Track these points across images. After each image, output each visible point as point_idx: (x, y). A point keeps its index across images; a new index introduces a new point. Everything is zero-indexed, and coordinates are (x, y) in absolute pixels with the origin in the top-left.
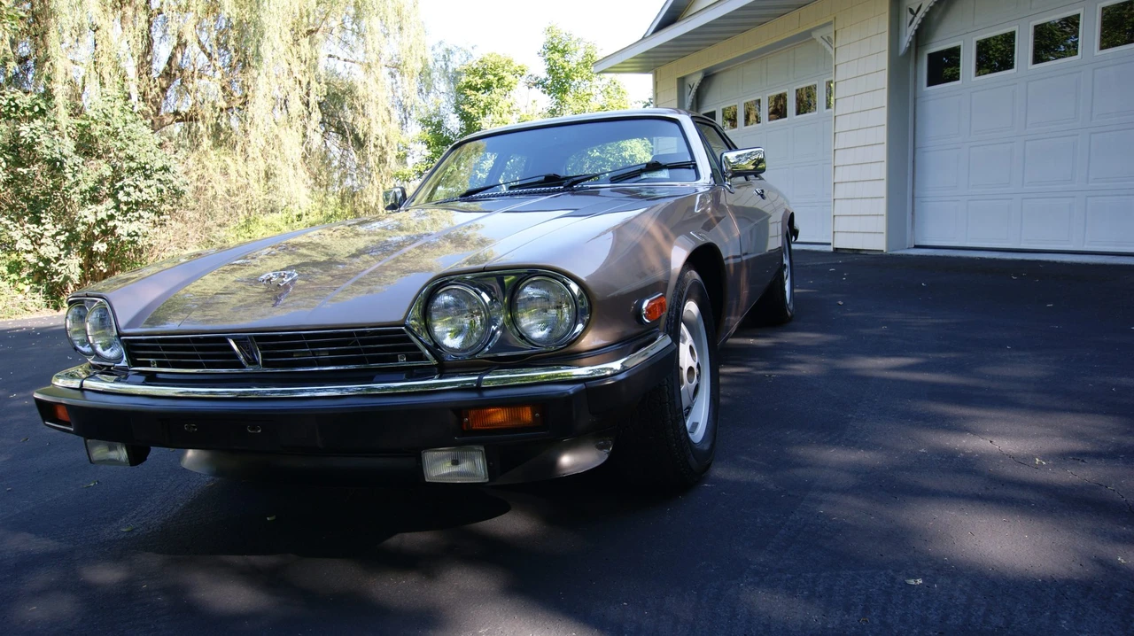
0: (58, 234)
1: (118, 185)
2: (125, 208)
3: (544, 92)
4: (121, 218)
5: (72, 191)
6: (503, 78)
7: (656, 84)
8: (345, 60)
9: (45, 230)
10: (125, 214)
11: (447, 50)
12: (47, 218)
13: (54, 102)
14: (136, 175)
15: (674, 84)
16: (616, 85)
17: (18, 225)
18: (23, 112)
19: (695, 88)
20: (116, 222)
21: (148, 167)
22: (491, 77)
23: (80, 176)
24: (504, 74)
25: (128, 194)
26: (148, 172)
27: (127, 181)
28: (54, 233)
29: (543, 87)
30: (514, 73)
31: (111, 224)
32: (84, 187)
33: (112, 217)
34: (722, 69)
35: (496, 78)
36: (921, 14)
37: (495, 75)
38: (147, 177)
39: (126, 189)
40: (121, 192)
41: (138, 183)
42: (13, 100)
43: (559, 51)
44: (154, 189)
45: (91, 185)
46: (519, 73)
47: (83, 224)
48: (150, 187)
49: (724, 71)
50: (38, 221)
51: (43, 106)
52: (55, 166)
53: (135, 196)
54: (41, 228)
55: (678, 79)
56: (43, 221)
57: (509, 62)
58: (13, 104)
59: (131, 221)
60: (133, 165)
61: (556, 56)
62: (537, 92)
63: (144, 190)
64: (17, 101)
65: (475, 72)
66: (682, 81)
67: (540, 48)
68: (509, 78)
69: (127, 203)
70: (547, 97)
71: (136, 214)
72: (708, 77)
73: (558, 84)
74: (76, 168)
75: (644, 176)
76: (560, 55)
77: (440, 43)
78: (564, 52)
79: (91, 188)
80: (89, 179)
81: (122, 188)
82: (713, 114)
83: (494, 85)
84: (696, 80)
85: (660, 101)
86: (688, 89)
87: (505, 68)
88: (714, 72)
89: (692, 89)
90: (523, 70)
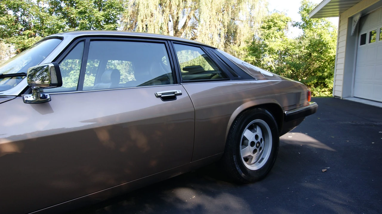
3: (300, 28)
6: (276, 23)
7: (340, 21)
15: (346, 21)
19: (357, 22)
22: (271, 23)
24: (277, 21)
29: (300, 26)
35: (273, 23)
46: (286, 20)
49: (373, 12)
55: (349, 18)
57: (279, 17)
61: (304, 12)
65: (265, 22)
66: (351, 19)
68: (279, 23)
70: (301, 30)
76: (306, 12)
78: (308, 11)
82: (365, 35)
83: (272, 26)
84: (357, 18)
85: (341, 30)
86: (353, 23)
87: (278, 19)
88: (368, 13)
89: (355, 22)
90: (288, 20)
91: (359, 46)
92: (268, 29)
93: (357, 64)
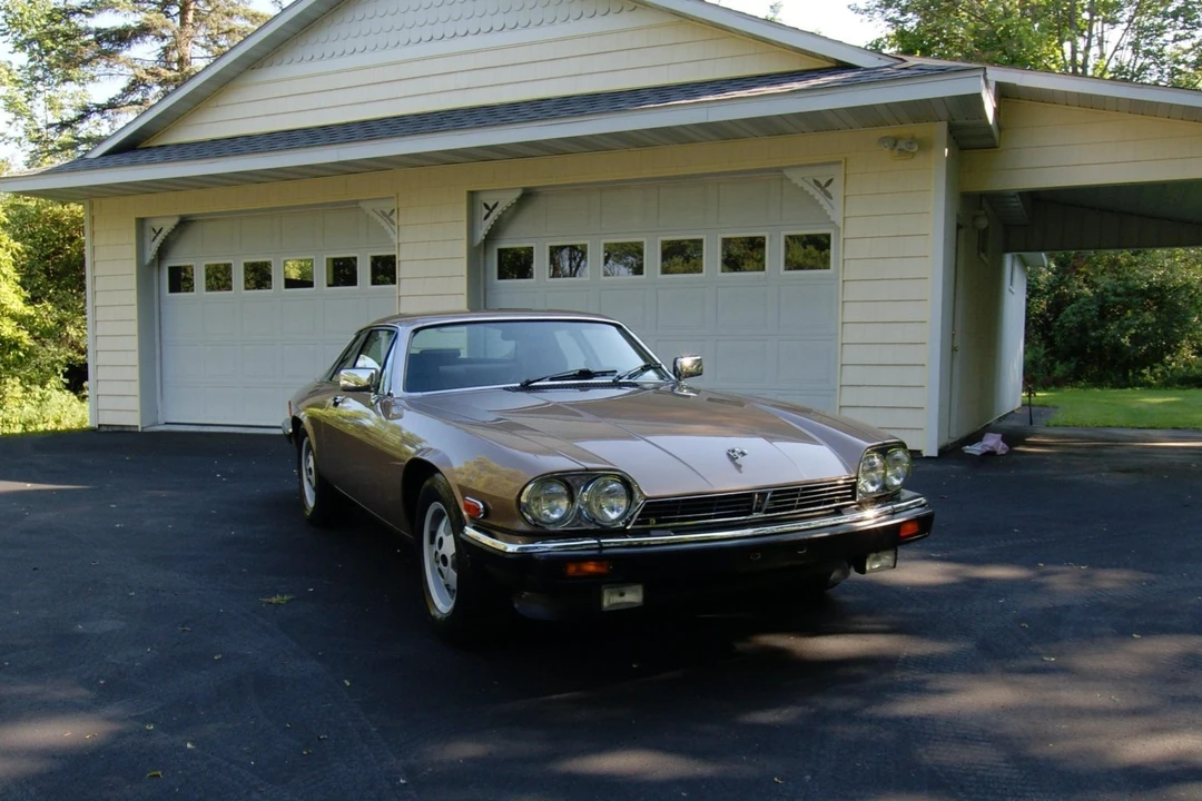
15: (131, 225)
19: (163, 234)
36: (497, 211)
72: (184, 223)
84: (168, 224)
85: (100, 242)
86: (149, 234)
89: (157, 233)
91: (167, 294)
93: (165, 339)
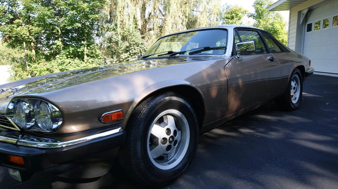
0: (117, 61)
1: (130, 48)
2: (132, 55)
3: (254, 19)
4: (131, 57)
5: (120, 50)
6: (238, 14)
7: (290, 14)
8: (196, 11)
9: (114, 60)
10: (132, 56)
11: (228, 6)
12: (115, 57)
13: (117, 27)
14: (135, 46)
15: (297, 14)
16: (278, 15)
17: (108, 58)
18: (110, 29)
19: (305, 14)
20: (129, 58)
21: (138, 43)
22: (233, 14)
23: (122, 46)
24: (238, 13)
25: (132, 51)
26: (138, 45)
27: (132, 47)
28: (116, 61)
29: (254, 17)
30: (242, 13)
31: (128, 59)
32: (122, 49)
33: (128, 57)
34: (316, 7)
35: (235, 15)
37: (235, 14)
38: (138, 46)
39: (132, 49)
40: (131, 50)
41: (135, 48)
42: (108, 26)
43: (259, 4)
44: (139, 50)
45: (124, 48)
46: (245, 12)
47: (122, 58)
48: (138, 49)
49: (317, 8)
50: (112, 58)
51: (115, 28)
52: (117, 43)
53: (134, 51)
54: (113, 59)
55: (298, 11)
56: (114, 58)
57: (240, 9)
58: (108, 27)
59: (133, 58)
60: (134, 43)
61: (258, 6)
62: (251, 19)
63: (136, 50)
64: (109, 27)
65: (229, 13)
66: (300, 12)
67: (253, 4)
68: (240, 14)
69: (132, 53)
70: (255, 20)
71: (134, 56)
72: (310, 11)
73: (259, 15)
74: (121, 44)
75: (203, 53)
77: (226, 4)
78: (261, 5)
79: (124, 49)
80: (124, 47)
81: (131, 49)
82: (311, 24)
83: (234, 17)
84: (305, 12)
85: (291, 20)
86: (302, 15)
87: (239, 11)
88: (313, 8)
89: (303, 15)
90: (246, 12)
91: (306, 32)
92: (231, 19)
93: (304, 46)
